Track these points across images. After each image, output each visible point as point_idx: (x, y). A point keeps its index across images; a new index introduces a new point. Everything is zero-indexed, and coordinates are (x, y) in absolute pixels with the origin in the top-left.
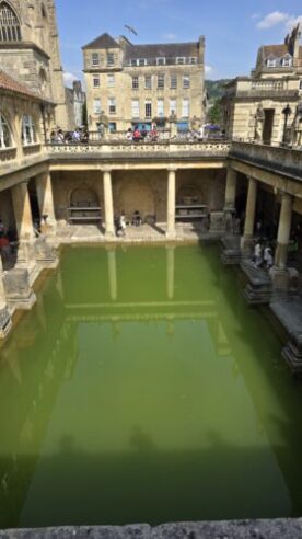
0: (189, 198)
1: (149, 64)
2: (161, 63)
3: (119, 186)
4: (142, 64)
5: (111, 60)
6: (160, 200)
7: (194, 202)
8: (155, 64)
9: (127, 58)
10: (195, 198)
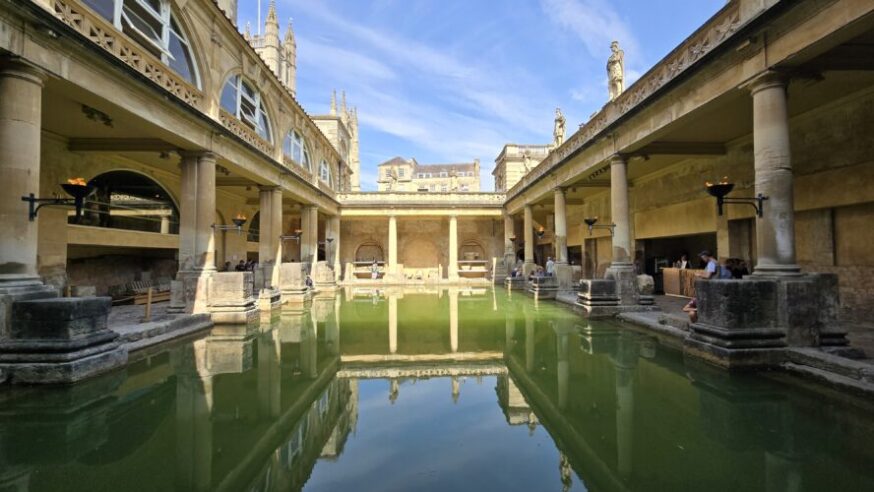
0: (472, 254)
1: (434, 176)
2: (444, 176)
3: (404, 241)
4: (428, 177)
5: (401, 174)
6: (443, 255)
7: (476, 258)
8: (439, 176)
9: (415, 173)
10: (477, 255)
